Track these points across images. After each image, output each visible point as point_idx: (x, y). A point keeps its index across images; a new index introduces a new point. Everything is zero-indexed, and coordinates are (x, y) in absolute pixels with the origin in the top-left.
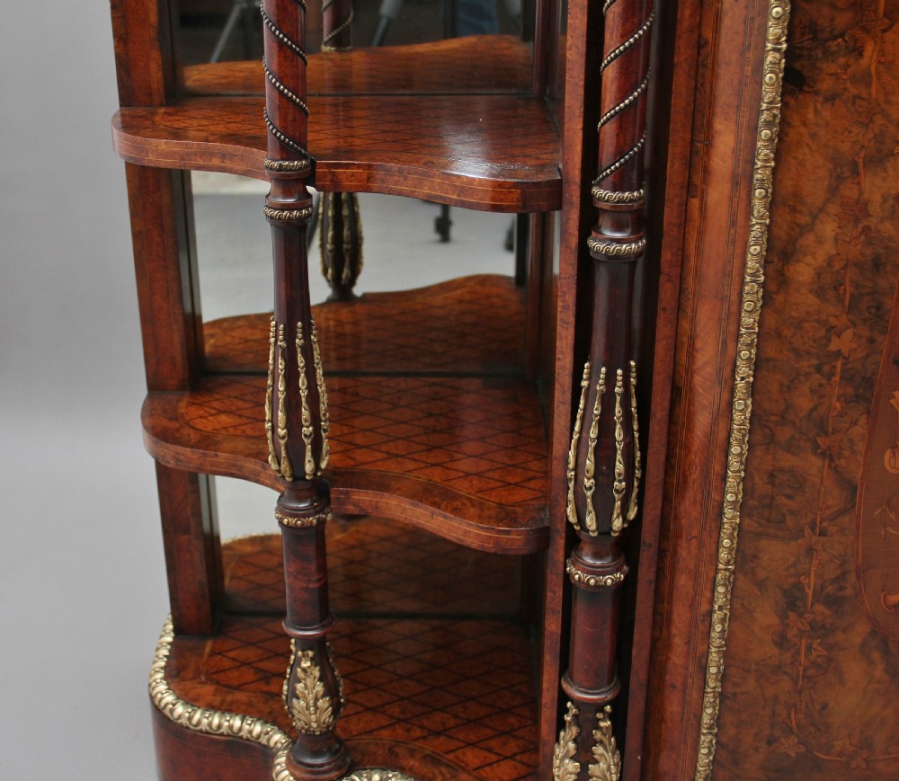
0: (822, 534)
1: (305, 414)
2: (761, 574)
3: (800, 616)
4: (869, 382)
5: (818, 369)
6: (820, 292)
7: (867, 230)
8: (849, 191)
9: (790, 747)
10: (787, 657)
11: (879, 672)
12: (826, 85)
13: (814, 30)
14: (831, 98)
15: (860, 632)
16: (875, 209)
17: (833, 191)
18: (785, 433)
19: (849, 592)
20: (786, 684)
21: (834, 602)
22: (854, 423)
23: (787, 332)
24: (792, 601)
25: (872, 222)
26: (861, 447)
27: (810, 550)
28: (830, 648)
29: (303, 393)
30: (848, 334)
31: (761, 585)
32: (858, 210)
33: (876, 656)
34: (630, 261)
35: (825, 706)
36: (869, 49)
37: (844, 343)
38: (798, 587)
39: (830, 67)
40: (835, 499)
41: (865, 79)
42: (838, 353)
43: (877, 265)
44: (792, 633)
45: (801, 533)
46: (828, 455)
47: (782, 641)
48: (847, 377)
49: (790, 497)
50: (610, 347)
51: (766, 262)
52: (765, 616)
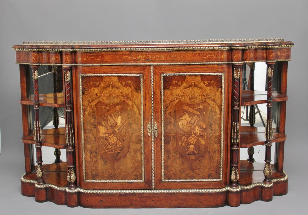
0: (93, 144)
1: (38, 132)
2: (87, 149)
3: (92, 154)
4: (95, 125)
5: (90, 124)
6: (89, 115)
7: (92, 109)
8: (90, 104)
9: (94, 173)
10: (92, 160)
11: (103, 162)
12: (86, 94)
13: (84, 88)
14: (87, 95)
15: (99, 157)
16: (93, 106)
17: (88, 104)
18: (87, 131)
19: (97, 151)
20: (92, 164)
21: (96, 153)
22: (95, 130)
23: (86, 120)
24: (91, 153)
25: (93, 108)
26: (96, 133)
27: (92, 146)
28: (96, 159)
29: (38, 130)
30: (92, 120)
31: (87, 150)
32: (91, 106)
33: (102, 160)
34: (71, 112)
35: (97, 167)
36: (89, 90)
37: (92, 121)
38: (91, 151)
39: (86, 92)
40: (94, 139)
41: (89, 93)
42: (92, 122)
43: (94, 112)
44: (92, 157)
45: (91, 144)
46: (92, 134)
47: (91, 158)
48: (93, 125)
49: (89, 139)
50: (69, 122)
51: (83, 112)
52: (89, 154)
